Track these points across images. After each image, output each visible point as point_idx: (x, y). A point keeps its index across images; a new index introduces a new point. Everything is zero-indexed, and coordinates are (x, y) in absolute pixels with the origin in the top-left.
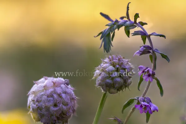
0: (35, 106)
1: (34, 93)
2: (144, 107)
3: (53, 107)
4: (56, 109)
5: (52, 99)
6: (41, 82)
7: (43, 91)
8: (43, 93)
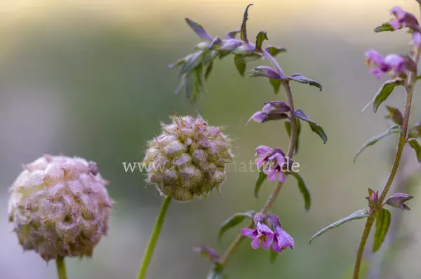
0: (25, 219)
1: (22, 189)
3: (63, 222)
5: (60, 205)
6: (37, 168)
7: (41, 187)
8: (41, 192)
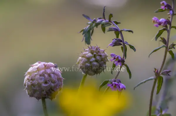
0: (30, 83)
1: (29, 73)
2: (114, 85)
3: (44, 84)
4: (46, 85)
5: (43, 77)
6: (35, 65)
7: (36, 72)
8: (36, 73)
